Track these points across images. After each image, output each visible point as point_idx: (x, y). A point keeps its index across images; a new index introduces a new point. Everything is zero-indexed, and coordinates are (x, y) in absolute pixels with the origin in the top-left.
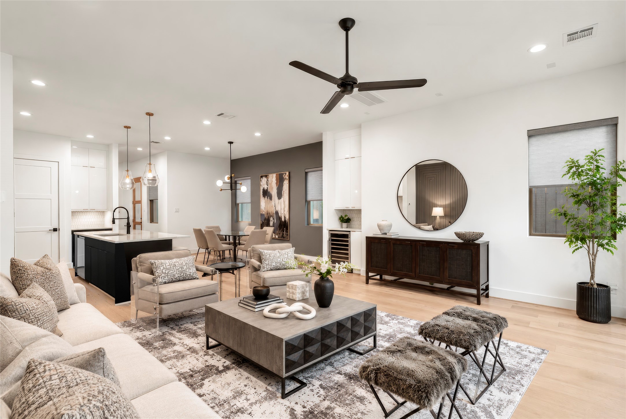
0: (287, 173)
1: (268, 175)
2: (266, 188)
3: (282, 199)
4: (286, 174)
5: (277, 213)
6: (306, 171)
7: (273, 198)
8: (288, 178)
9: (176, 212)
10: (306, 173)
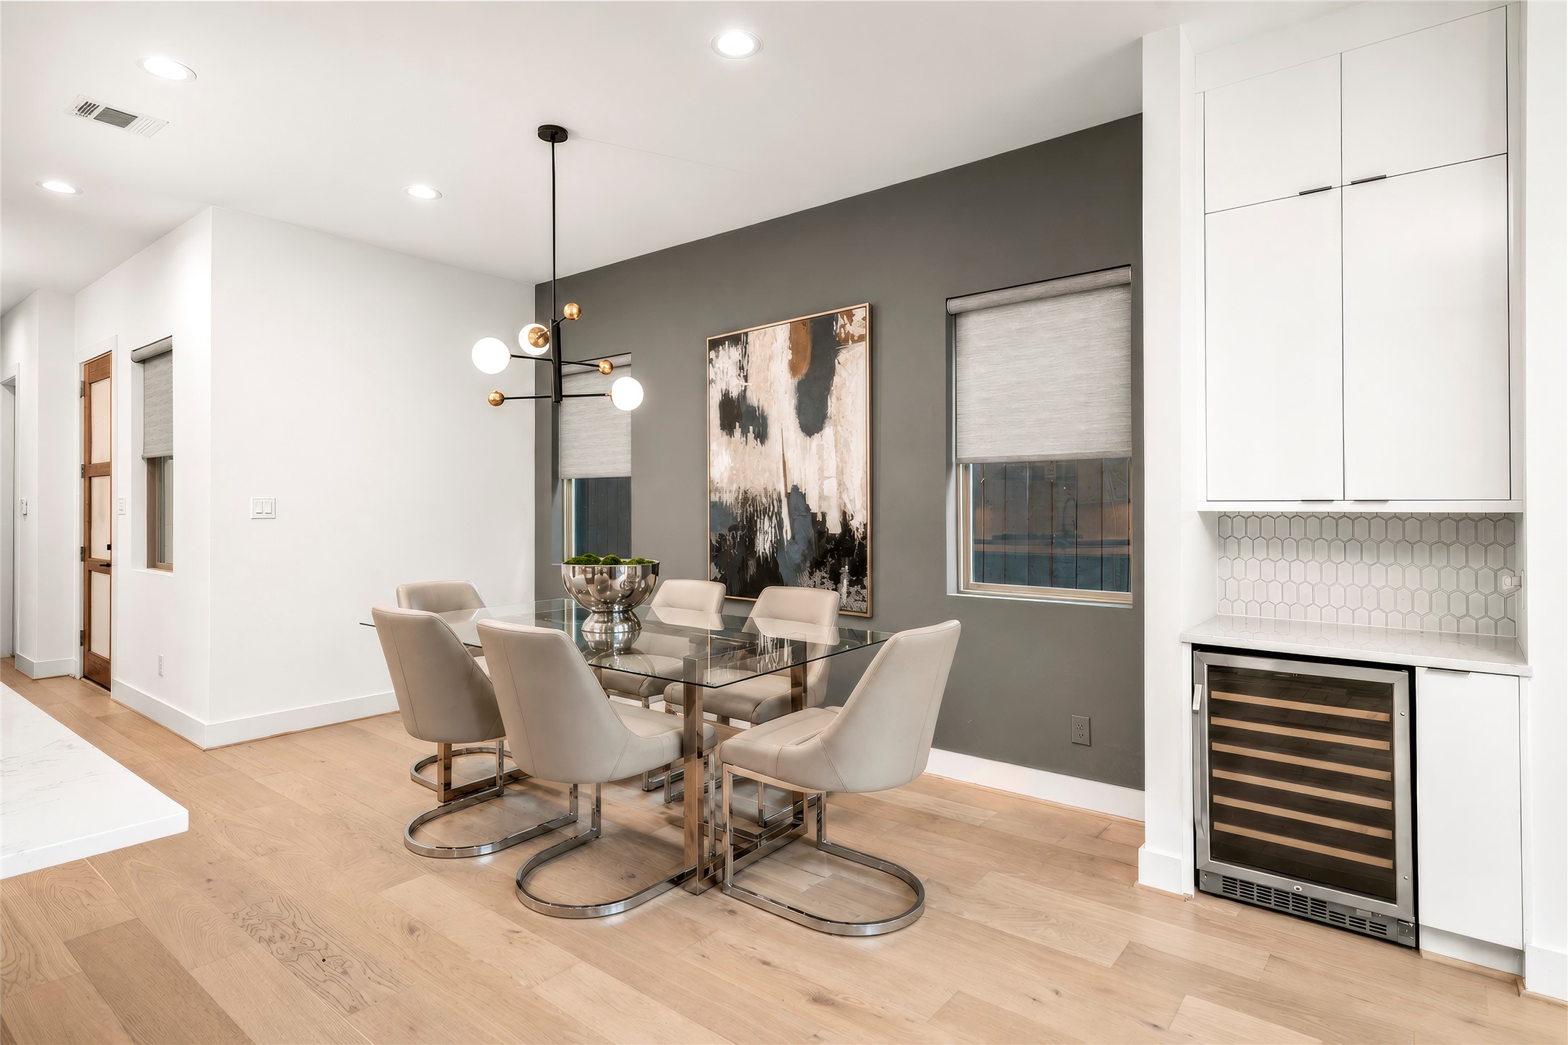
0: (861, 313)
1: (746, 334)
2: (735, 393)
3: (828, 431)
4: (850, 315)
5: (796, 496)
6: (954, 305)
7: (773, 431)
8: (864, 331)
9: (259, 517)
10: (953, 319)
